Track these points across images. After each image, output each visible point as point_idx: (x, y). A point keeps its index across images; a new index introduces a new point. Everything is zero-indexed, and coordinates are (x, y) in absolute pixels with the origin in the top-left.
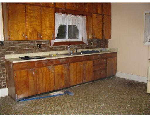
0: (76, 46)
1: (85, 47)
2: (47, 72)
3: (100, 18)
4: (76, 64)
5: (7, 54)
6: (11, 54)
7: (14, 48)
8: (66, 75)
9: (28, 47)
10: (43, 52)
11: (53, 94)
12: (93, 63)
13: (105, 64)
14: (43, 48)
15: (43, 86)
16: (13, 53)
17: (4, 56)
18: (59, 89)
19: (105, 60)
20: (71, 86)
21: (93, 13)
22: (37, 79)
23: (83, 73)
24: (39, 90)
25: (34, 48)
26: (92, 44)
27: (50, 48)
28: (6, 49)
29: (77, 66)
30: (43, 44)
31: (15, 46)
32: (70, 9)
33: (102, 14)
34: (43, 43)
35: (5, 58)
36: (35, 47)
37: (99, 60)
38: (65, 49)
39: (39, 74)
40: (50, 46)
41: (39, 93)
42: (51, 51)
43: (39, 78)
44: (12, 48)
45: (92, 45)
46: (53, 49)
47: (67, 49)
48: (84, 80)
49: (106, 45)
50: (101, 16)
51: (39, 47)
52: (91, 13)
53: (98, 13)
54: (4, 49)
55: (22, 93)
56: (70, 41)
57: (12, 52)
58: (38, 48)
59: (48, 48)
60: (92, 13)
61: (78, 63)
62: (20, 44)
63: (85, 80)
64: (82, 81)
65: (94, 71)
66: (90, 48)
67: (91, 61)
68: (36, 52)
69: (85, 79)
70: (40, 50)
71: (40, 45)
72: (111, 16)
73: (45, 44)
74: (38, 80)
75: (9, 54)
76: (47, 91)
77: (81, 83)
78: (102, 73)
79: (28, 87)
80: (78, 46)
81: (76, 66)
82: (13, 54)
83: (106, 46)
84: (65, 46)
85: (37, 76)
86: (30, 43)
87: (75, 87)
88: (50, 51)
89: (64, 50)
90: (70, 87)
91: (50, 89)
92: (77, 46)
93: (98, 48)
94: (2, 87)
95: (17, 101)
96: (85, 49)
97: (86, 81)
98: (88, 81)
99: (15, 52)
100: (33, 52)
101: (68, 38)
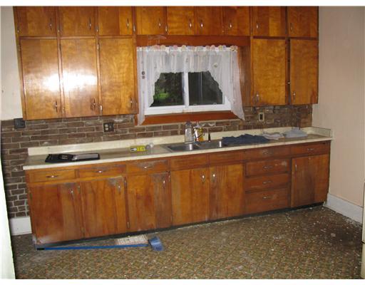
0: (211, 123)
1: (239, 126)
2: (106, 190)
3: (278, 47)
4: (191, 173)
5: (32, 145)
6: (42, 146)
7: (47, 132)
8: (160, 199)
9: (79, 130)
10: (118, 139)
11: (122, 241)
12: (245, 171)
13: (286, 172)
14: (119, 130)
15: (97, 223)
16: (46, 143)
17: (26, 150)
18: (139, 230)
19: (284, 164)
20: (174, 224)
21: (255, 37)
22: (83, 206)
23: (212, 196)
24: (88, 230)
25: (95, 131)
26: (261, 116)
27: (137, 130)
28: (30, 136)
29: (193, 177)
30: (118, 123)
31: (48, 129)
32: (179, 34)
33: (283, 38)
34: (116, 120)
35: (27, 155)
36: (97, 128)
37: (263, 162)
38: (179, 132)
39: (85, 194)
40: (136, 127)
41: (88, 236)
42: (139, 138)
43: (86, 203)
44: (43, 132)
45: (261, 118)
46: (145, 134)
47: (183, 133)
48: (214, 214)
49: (303, 120)
50: (281, 43)
51: (107, 129)
52: (249, 37)
53: (272, 35)
54: (26, 136)
55: (46, 234)
56: (195, 111)
57: (43, 142)
58: (105, 131)
59: (130, 131)
60: (251, 38)
61: (196, 170)
62: (60, 124)
63: (217, 213)
64: (210, 216)
65: (247, 192)
66: (255, 128)
67: (239, 167)
68: (99, 140)
69: (217, 210)
70: (110, 136)
71: (111, 123)
72: (316, 39)
73: (123, 122)
74: (83, 209)
75: (37, 145)
76: (107, 233)
77: (206, 220)
78: (274, 197)
79: (60, 222)
80: (217, 124)
81: (190, 177)
82: (47, 145)
83: (305, 123)
84: (179, 124)
85: (82, 199)
86: (84, 122)
87: (189, 227)
88: (135, 137)
89: (175, 133)
90: (173, 227)
91: (116, 228)
92: (214, 124)
93: (281, 126)
94: (24, 213)
95: (38, 249)
96: (240, 130)
97: (221, 215)
98: (230, 216)
99: (49, 142)
100: (92, 141)
101: (190, 105)
